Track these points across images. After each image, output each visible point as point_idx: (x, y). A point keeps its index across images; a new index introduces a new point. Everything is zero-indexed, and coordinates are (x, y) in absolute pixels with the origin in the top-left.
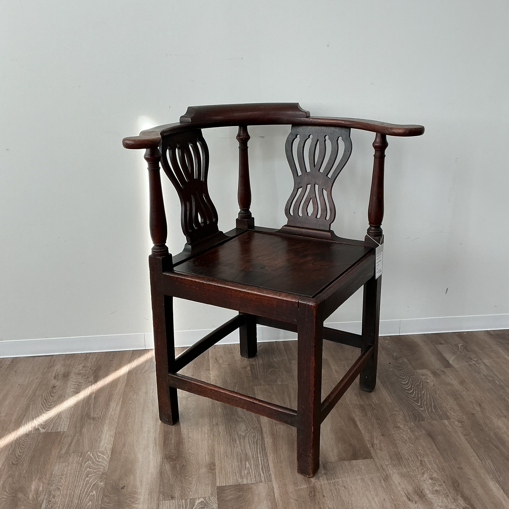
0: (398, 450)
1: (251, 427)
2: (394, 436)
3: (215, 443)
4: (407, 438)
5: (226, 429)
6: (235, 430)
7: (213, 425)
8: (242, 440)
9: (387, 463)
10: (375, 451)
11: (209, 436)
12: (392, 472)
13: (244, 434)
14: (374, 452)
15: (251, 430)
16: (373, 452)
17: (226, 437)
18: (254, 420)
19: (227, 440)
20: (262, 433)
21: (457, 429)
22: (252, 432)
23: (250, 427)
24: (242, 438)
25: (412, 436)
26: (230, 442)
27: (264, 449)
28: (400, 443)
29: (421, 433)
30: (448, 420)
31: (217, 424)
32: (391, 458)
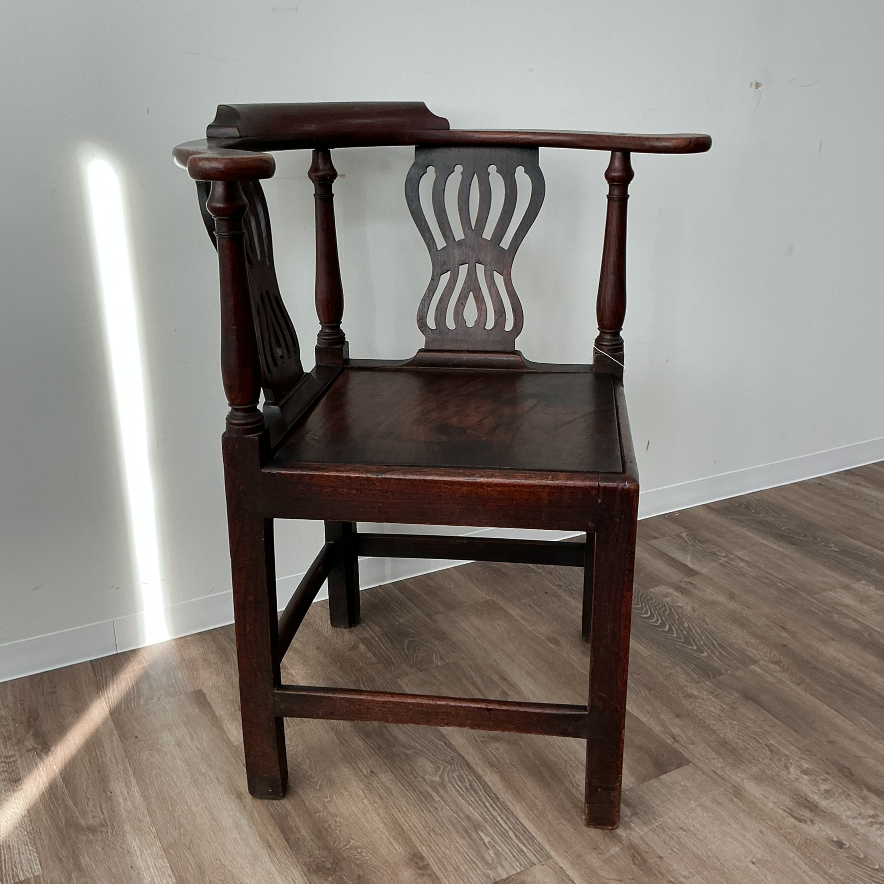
0: (720, 736)
1: (442, 761)
2: (695, 712)
3: (393, 812)
4: (718, 712)
5: (397, 778)
6: (415, 775)
7: (365, 776)
8: (442, 792)
9: (719, 765)
10: (686, 748)
11: (372, 802)
12: (737, 778)
13: (437, 779)
14: (686, 750)
15: (445, 767)
16: (683, 750)
17: (408, 793)
18: (439, 746)
19: (413, 799)
20: (470, 768)
21: (780, 677)
22: (450, 770)
23: (440, 762)
24: (439, 788)
25: (724, 707)
26: (422, 801)
27: (495, 798)
28: (714, 723)
29: (732, 697)
30: (757, 664)
31: (372, 772)
32: (718, 753)
